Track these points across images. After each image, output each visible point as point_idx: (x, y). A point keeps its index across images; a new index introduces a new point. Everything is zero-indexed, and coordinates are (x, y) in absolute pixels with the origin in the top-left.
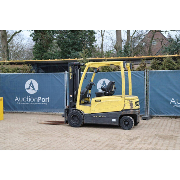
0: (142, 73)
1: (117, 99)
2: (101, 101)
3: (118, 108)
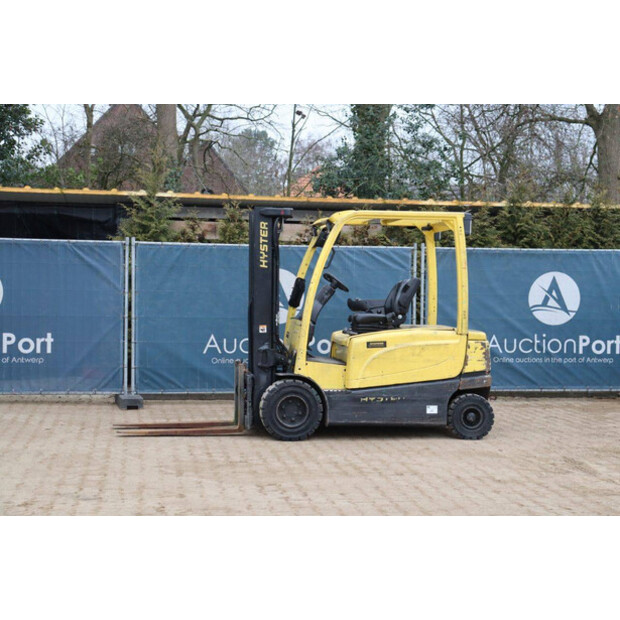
0: (405, 254)
1: (442, 338)
2: (387, 344)
3: (447, 369)
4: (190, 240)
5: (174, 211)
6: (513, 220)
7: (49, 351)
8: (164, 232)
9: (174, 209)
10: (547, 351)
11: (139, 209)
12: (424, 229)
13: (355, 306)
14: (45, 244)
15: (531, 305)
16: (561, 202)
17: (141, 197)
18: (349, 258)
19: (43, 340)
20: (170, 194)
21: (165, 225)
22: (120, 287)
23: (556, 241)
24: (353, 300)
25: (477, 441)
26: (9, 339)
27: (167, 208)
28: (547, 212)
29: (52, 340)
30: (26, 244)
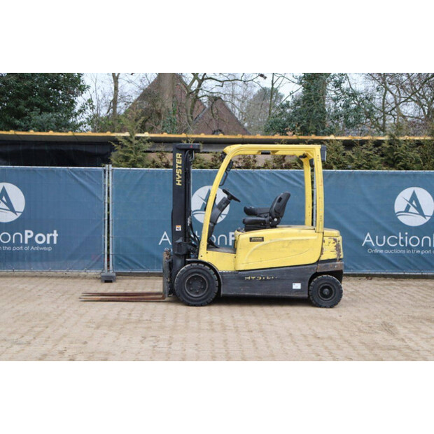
4: (158, 167)
5: (147, 147)
6: (391, 150)
7: (55, 242)
8: (140, 161)
9: (147, 145)
10: (408, 245)
11: (123, 146)
12: (300, 157)
13: (249, 212)
14: (52, 170)
15: (396, 212)
16: (429, 135)
17: (125, 138)
18: (261, 177)
19: (51, 235)
20: (146, 134)
21: (140, 156)
22: (102, 199)
23: (424, 165)
24: (248, 208)
25: (331, 309)
26: (29, 234)
27: (142, 144)
28: (419, 143)
29: (57, 235)
30: (40, 170)
